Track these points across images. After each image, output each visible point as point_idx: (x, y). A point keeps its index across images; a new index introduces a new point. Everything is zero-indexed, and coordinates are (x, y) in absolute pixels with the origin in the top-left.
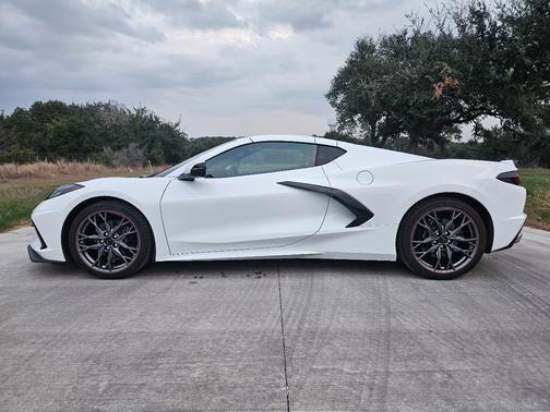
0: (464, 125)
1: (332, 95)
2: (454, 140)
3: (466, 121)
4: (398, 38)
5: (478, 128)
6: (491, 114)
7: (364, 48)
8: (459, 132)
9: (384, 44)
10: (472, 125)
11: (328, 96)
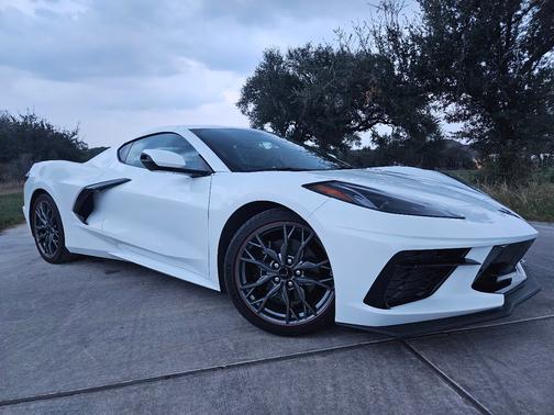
0: (362, 132)
1: (243, 103)
2: (355, 148)
3: (364, 129)
4: (303, 50)
5: (374, 135)
6: (385, 123)
7: (272, 58)
8: (359, 139)
9: (291, 56)
10: (369, 132)
11: (239, 104)
